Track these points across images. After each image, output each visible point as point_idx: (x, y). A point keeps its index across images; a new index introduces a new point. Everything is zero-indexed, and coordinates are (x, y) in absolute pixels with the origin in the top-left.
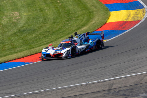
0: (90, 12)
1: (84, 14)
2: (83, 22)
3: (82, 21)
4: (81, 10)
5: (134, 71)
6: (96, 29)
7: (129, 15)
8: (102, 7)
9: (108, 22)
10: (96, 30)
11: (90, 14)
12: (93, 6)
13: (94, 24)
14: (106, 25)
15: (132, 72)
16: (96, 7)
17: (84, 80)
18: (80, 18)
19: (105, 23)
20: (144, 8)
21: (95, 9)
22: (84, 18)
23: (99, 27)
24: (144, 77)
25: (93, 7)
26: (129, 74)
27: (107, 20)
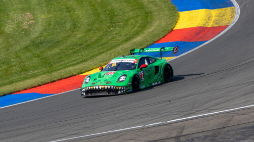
0: (147, 13)
1: (137, 16)
2: (136, 28)
3: (134, 28)
4: (133, 10)
5: (217, 107)
6: (157, 40)
7: (209, 17)
8: (165, 5)
9: (175, 29)
10: (156, 42)
11: (147, 16)
12: (151, 2)
13: (152, 31)
14: (173, 33)
15: (214, 108)
16: (156, 5)
17: (137, 122)
18: (130, 22)
19: (170, 30)
20: (233, 6)
21: (154, 8)
22: (137, 22)
23: (161, 37)
24: (233, 117)
25: (151, 5)
26: (209, 112)
27: (173, 25)
